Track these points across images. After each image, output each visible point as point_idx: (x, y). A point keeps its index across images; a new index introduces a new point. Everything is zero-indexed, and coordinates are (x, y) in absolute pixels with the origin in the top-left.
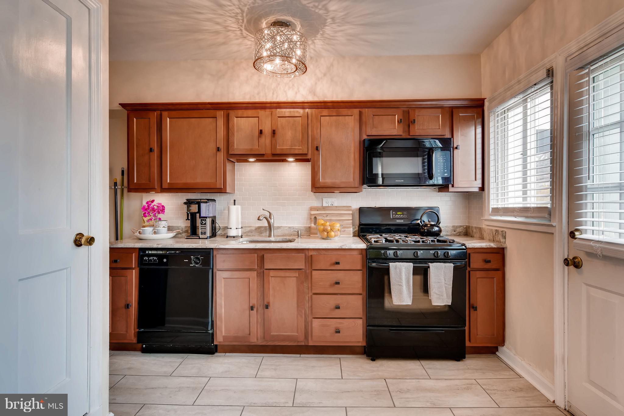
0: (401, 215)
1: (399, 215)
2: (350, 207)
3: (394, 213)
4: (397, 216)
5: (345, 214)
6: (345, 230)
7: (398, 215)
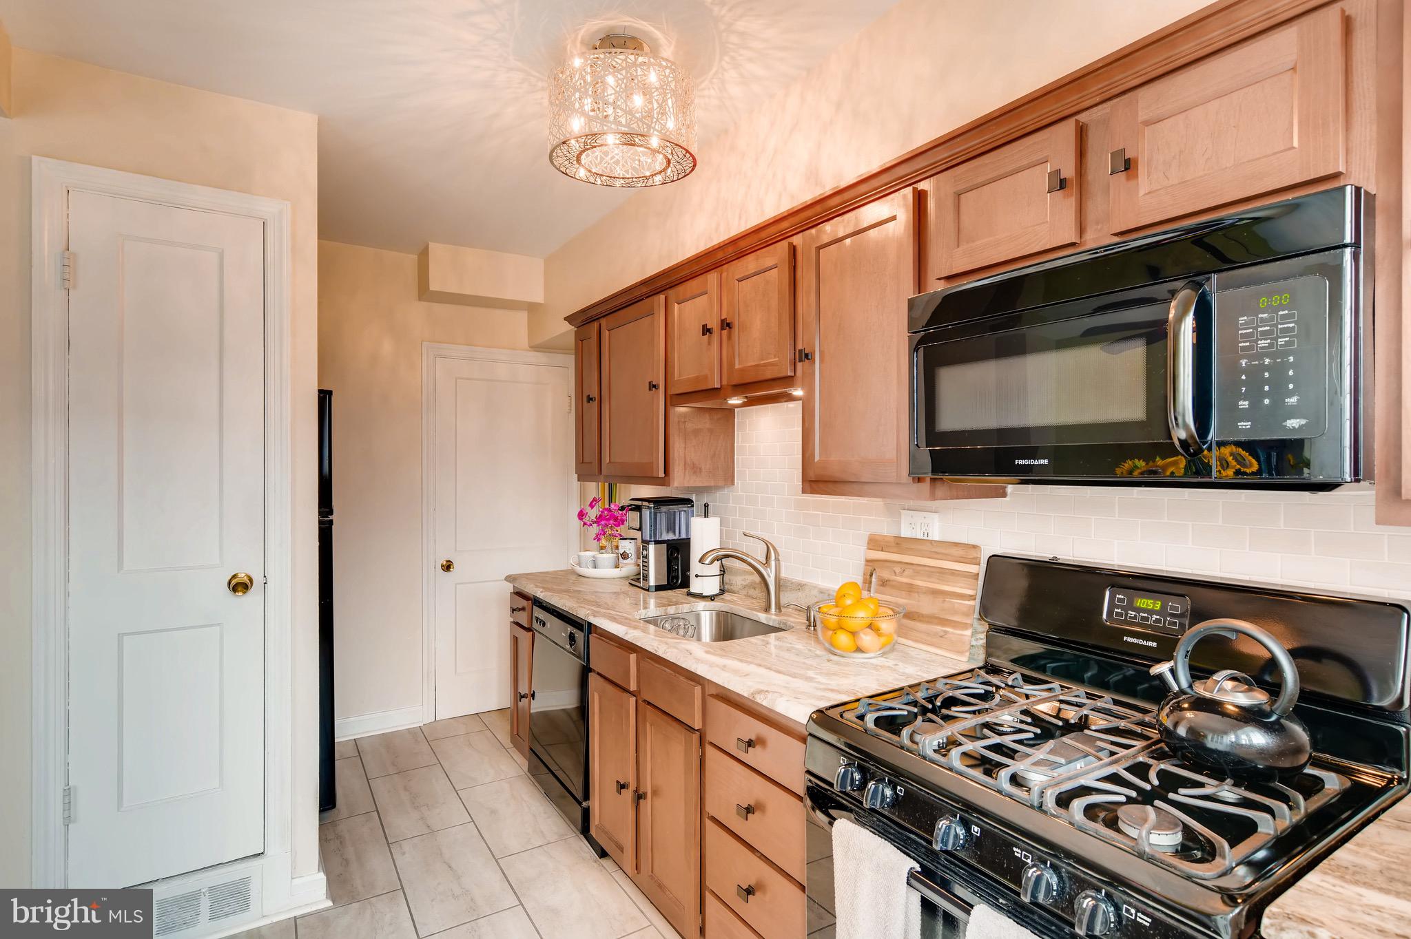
0: (1151, 612)
1: (1144, 611)
2: (974, 547)
3: (1119, 600)
4: (1131, 613)
5: (953, 573)
6: (946, 632)
7: (1139, 610)
